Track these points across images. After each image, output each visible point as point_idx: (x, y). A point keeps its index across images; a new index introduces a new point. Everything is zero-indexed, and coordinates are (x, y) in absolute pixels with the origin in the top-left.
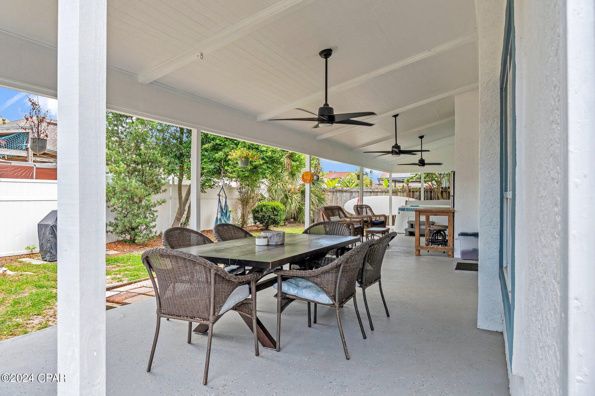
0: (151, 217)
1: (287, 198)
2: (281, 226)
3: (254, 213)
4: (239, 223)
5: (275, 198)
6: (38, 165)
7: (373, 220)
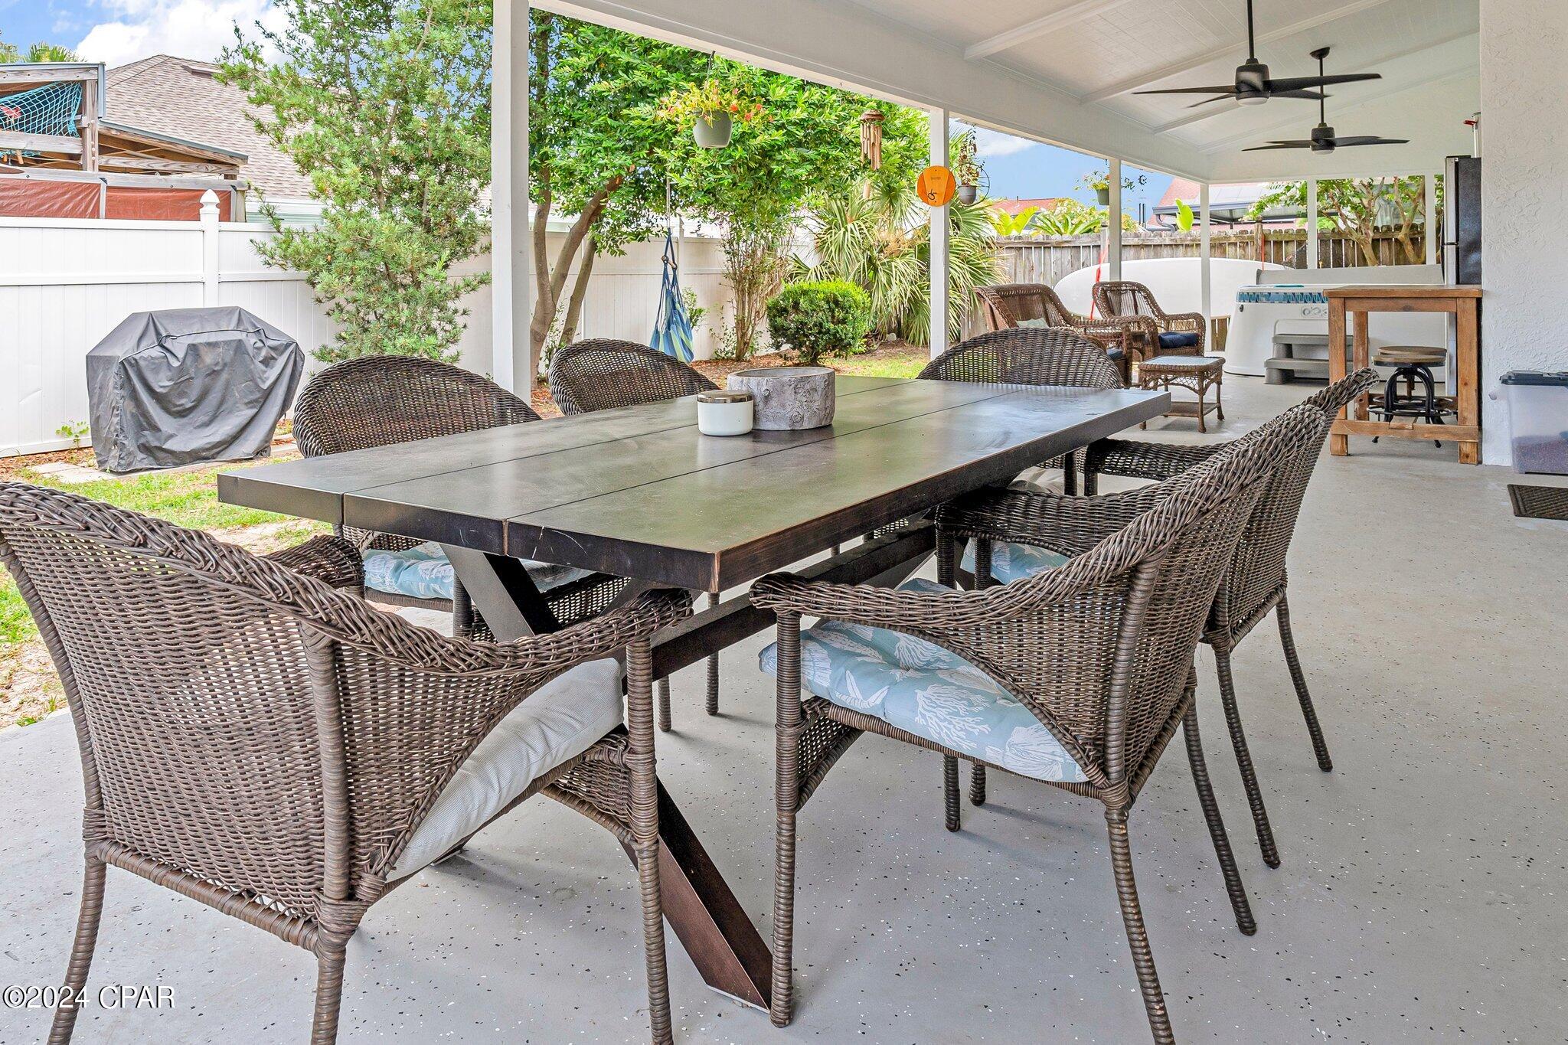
0: (445, 331)
1: (876, 270)
2: (855, 353)
3: (775, 316)
4: (730, 348)
5: (836, 270)
6: (114, 179)
7: (1161, 331)
